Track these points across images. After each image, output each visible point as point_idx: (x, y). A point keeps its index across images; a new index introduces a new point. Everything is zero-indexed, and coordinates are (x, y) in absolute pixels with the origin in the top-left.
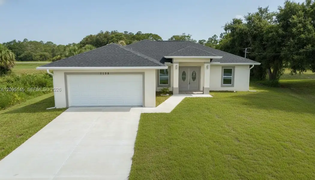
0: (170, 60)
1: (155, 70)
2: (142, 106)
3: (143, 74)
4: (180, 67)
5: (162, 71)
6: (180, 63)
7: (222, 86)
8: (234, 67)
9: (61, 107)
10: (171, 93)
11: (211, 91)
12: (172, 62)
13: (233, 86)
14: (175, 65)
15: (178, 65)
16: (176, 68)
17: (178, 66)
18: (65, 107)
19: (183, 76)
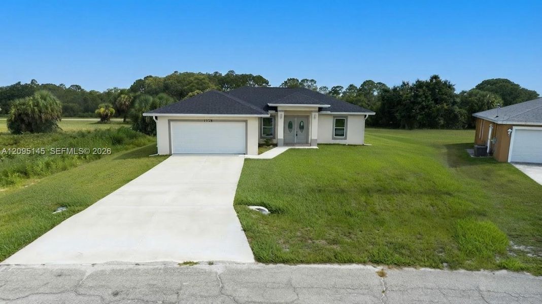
0: (275, 109)
1: (257, 119)
2: (245, 154)
3: (246, 121)
4: (285, 116)
5: (265, 120)
6: (285, 111)
7: (333, 139)
8: (346, 116)
9: (165, 154)
10: (275, 145)
11: (318, 144)
12: (277, 111)
13: (346, 139)
14: (279, 113)
15: (283, 113)
16: (281, 117)
17: (283, 115)
18: (168, 153)
19: (289, 126)
